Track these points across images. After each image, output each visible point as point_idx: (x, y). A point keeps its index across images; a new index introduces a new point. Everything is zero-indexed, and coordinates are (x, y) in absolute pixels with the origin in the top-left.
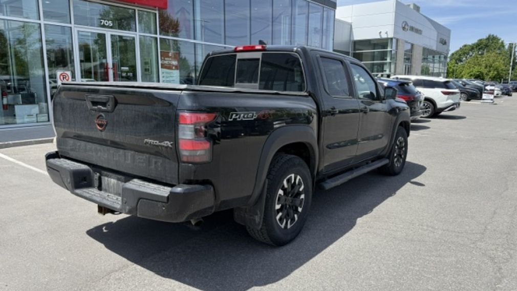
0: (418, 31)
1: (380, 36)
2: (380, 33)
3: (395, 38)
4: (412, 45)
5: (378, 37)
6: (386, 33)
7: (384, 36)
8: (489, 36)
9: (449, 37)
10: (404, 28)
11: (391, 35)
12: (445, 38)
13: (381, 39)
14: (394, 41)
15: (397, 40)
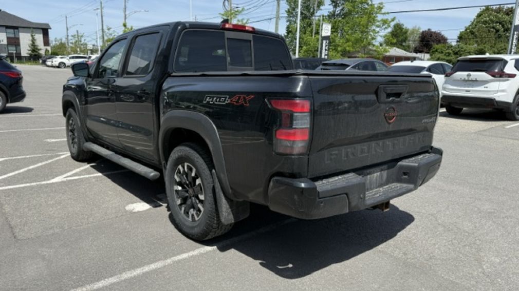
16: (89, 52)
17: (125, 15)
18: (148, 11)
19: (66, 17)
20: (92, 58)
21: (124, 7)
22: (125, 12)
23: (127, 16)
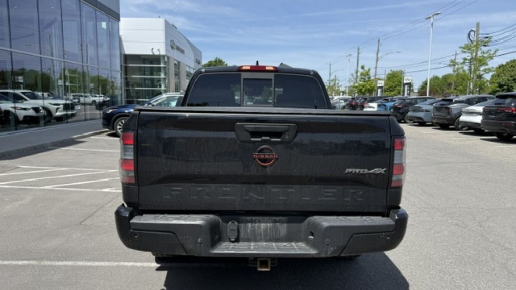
0: (182, 52)
1: (153, 52)
2: (153, 49)
3: (166, 55)
4: (179, 62)
5: (151, 53)
6: (158, 50)
7: (156, 53)
8: (216, 59)
9: (201, 58)
10: (172, 48)
11: (163, 53)
12: (199, 59)
13: (154, 56)
14: (166, 57)
15: (168, 58)
16: (341, 94)
17: (378, 58)
18: (400, 52)
19: (330, 65)
20: (334, 99)
21: (377, 50)
22: (377, 55)
23: (379, 58)
